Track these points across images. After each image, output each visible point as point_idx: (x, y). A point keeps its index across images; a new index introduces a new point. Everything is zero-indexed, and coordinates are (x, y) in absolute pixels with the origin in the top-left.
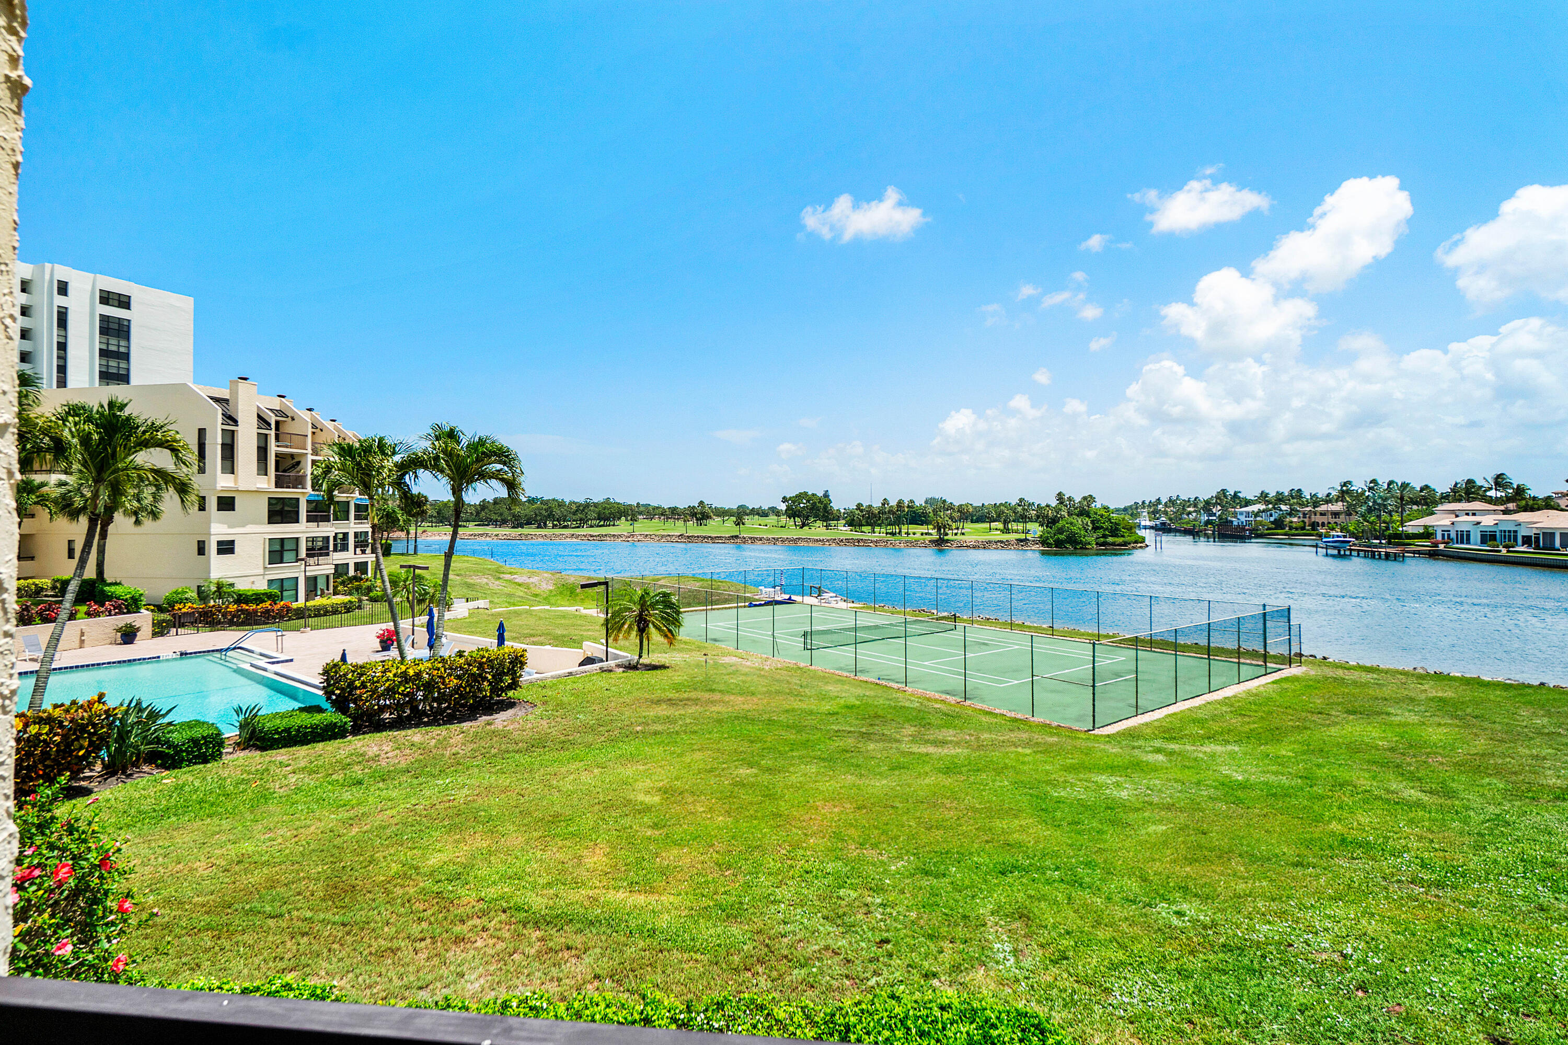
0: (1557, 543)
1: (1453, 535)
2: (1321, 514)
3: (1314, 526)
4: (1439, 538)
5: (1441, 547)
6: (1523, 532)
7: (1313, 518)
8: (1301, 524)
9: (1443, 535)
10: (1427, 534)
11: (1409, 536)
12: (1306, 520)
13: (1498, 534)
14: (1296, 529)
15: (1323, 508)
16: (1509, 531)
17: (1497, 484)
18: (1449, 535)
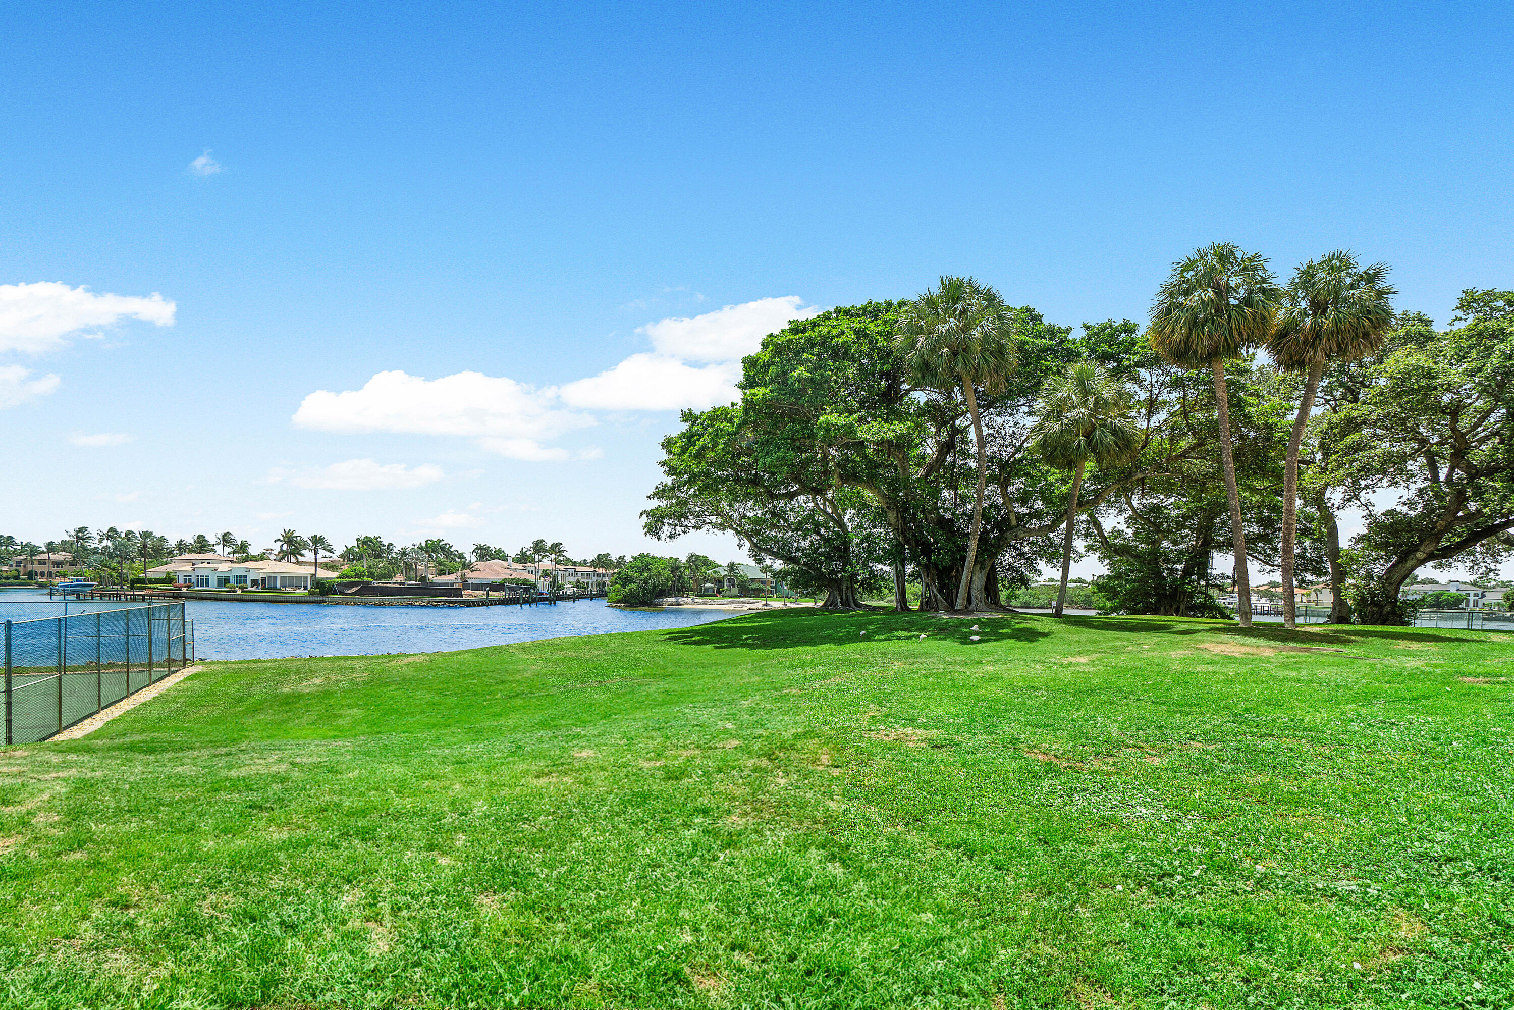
0: (279, 586)
1: (194, 580)
2: (40, 563)
3: (31, 575)
4: (181, 582)
5: (184, 590)
6: (251, 576)
7: (30, 568)
8: (15, 573)
9: (185, 580)
10: (169, 580)
11: (151, 581)
12: (21, 569)
13: (231, 579)
14: (7, 578)
15: (44, 557)
16: (241, 576)
17: (224, 540)
18: (190, 580)
